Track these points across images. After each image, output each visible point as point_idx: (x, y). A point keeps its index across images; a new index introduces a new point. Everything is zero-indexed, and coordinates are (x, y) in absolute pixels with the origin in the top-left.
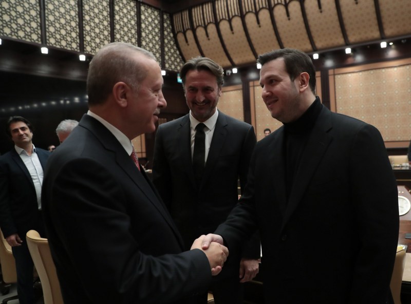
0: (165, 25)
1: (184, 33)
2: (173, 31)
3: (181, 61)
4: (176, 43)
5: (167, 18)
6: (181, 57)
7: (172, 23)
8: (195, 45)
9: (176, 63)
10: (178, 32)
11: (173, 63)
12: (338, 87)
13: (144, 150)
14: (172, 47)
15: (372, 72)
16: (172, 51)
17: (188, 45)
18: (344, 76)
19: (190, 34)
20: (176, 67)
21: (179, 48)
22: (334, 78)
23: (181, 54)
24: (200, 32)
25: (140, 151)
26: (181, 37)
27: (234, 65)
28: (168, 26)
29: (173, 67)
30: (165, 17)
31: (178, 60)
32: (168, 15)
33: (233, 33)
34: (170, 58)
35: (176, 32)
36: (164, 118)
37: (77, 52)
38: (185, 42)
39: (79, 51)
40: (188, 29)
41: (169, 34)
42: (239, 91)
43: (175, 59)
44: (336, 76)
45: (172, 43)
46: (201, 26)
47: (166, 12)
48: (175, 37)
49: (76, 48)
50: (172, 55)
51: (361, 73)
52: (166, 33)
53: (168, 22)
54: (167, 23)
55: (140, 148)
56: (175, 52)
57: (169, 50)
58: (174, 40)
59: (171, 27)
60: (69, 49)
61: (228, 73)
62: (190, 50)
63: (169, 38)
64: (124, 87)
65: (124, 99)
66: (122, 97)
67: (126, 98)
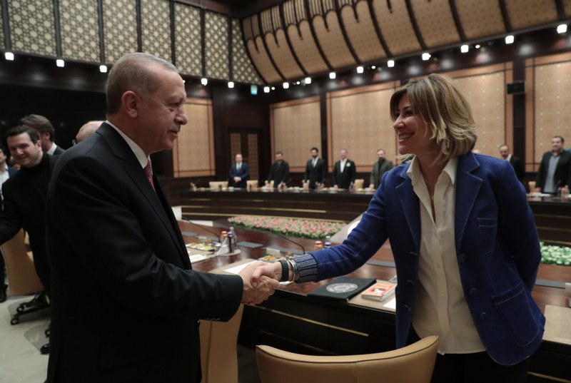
0: (234, 32)
1: (254, 40)
2: (243, 38)
3: (252, 71)
4: (247, 51)
5: (237, 24)
6: (252, 66)
7: (242, 30)
8: (265, 53)
9: (246, 74)
10: (248, 39)
11: (243, 73)
14: (242, 56)
16: (242, 60)
17: (259, 53)
19: (259, 41)
20: (246, 78)
21: (250, 57)
23: (252, 63)
24: (270, 38)
25: (208, 168)
26: (251, 45)
27: (307, 75)
28: (237, 33)
29: (243, 78)
30: (234, 23)
31: (249, 70)
32: (238, 20)
34: (239, 68)
35: (246, 39)
38: (255, 50)
40: (258, 35)
41: (238, 42)
43: (246, 69)
45: (242, 51)
46: (270, 32)
47: (235, 18)
48: (245, 44)
50: (242, 64)
52: (234, 41)
53: (238, 28)
54: (236, 30)
56: (245, 61)
57: (239, 59)
58: (244, 47)
59: (241, 34)
62: (261, 59)
63: (238, 46)
64: (133, 97)
65: (133, 110)
66: (132, 108)
67: (136, 109)
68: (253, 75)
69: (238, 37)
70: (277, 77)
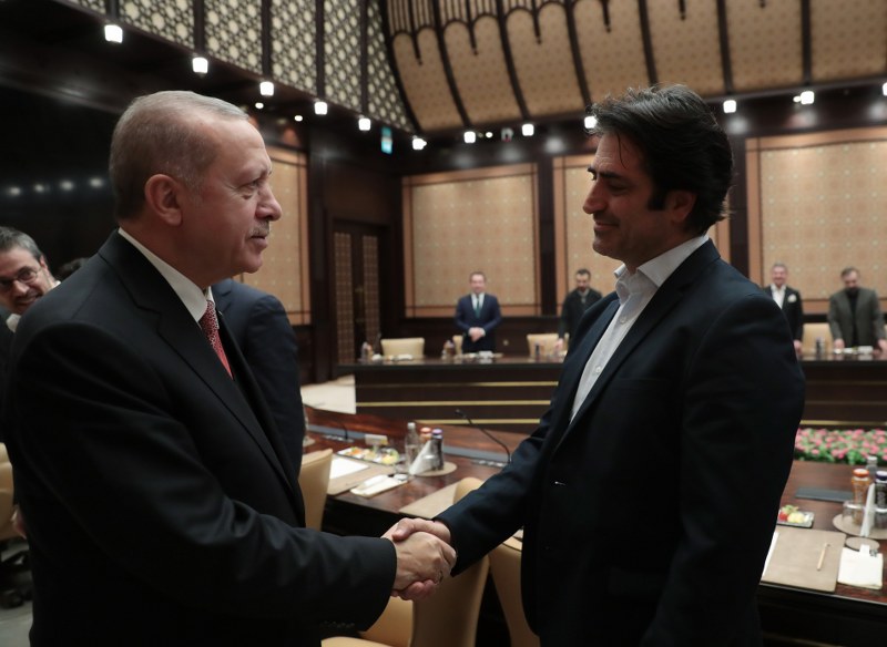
0: (370, 13)
1: (414, 35)
2: (385, 28)
3: (397, 100)
4: (391, 58)
6: (398, 91)
7: (382, 11)
8: (438, 65)
9: (388, 105)
10: (397, 33)
12: (768, 178)
13: (307, 307)
15: (846, 148)
16: (382, 75)
17: (421, 63)
18: (783, 154)
19: (427, 40)
20: (388, 115)
21: (395, 71)
22: (759, 159)
23: (399, 84)
24: (456, 36)
25: (298, 308)
26: (403, 45)
27: (526, 118)
28: (375, 16)
31: (393, 98)
33: (539, 42)
34: (377, 91)
35: (392, 32)
36: (345, 233)
37: (187, 48)
38: (412, 57)
39: (192, 46)
40: (425, 26)
41: (376, 35)
42: (524, 179)
43: (388, 96)
44: (763, 154)
45: (382, 56)
46: (460, 21)
48: (389, 42)
49: (187, 39)
50: (382, 85)
51: (820, 150)
52: (370, 32)
53: (376, 7)
55: (298, 300)
56: (387, 78)
57: (377, 72)
58: (385, 49)
59: (380, 19)
60: (170, 38)
61: (507, 136)
62: (425, 78)
63: (376, 44)
64: (167, 184)
65: (172, 210)
66: (169, 206)
67: (177, 207)
68: (398, 109)
69: (376, 25)
70: (454, 118)
